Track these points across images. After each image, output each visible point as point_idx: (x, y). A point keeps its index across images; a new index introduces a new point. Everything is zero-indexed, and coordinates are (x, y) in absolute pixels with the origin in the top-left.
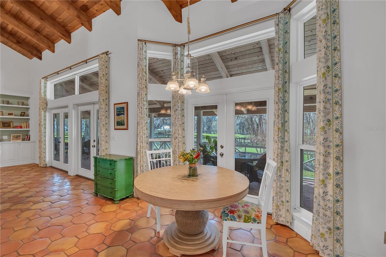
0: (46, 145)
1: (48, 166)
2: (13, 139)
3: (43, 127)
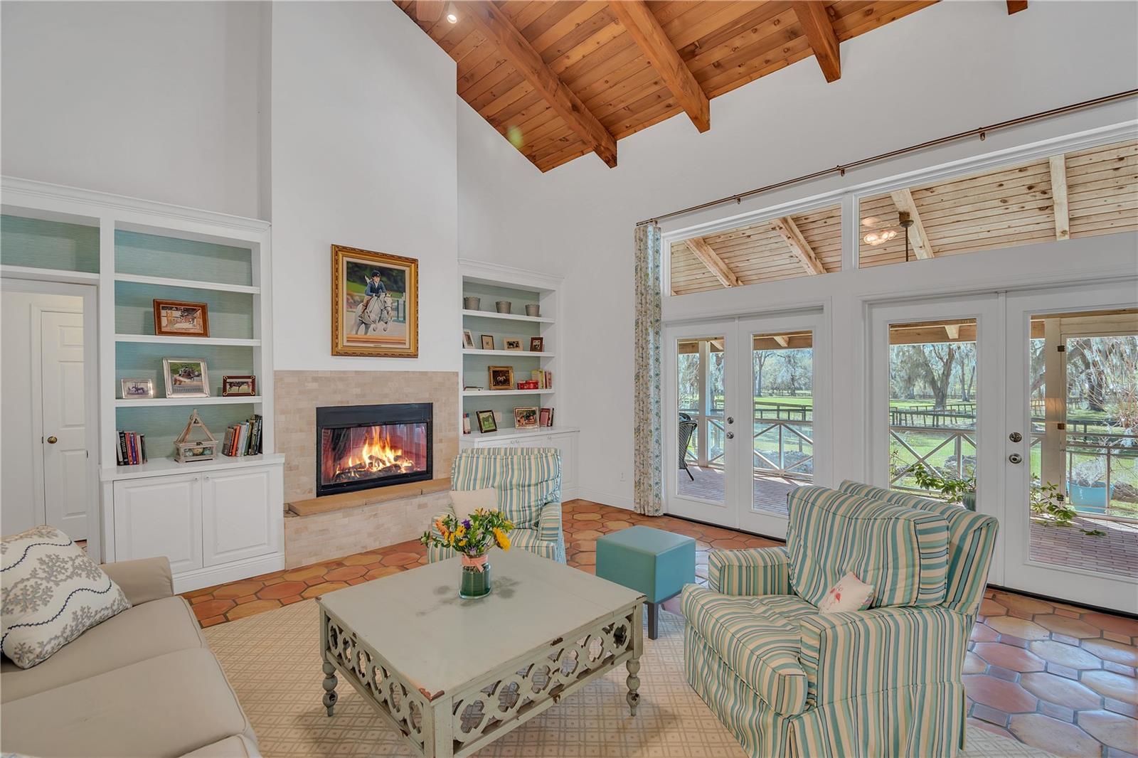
0: (660, 444)
1: (662, 513)
2: (518, 421)
3: (653, 382)
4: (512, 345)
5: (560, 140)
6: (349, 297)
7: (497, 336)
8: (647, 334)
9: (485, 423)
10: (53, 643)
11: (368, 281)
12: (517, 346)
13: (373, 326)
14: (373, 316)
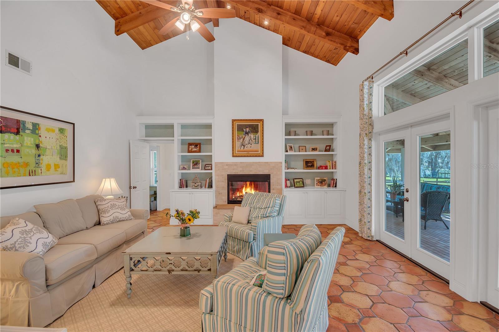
0: (371, 201)
1: (375, 239)
2: (317, 184)
3: (367, 167)
4: (314, 149)
5: (334, 49)
6: (238, 137)
7: (307, 146)
8: (364, 140)
9: (297, 183)
10: (107, 222)
11: (244, 130)
12: (316, 150)
13: (246, 146)
14: (246, 142)
